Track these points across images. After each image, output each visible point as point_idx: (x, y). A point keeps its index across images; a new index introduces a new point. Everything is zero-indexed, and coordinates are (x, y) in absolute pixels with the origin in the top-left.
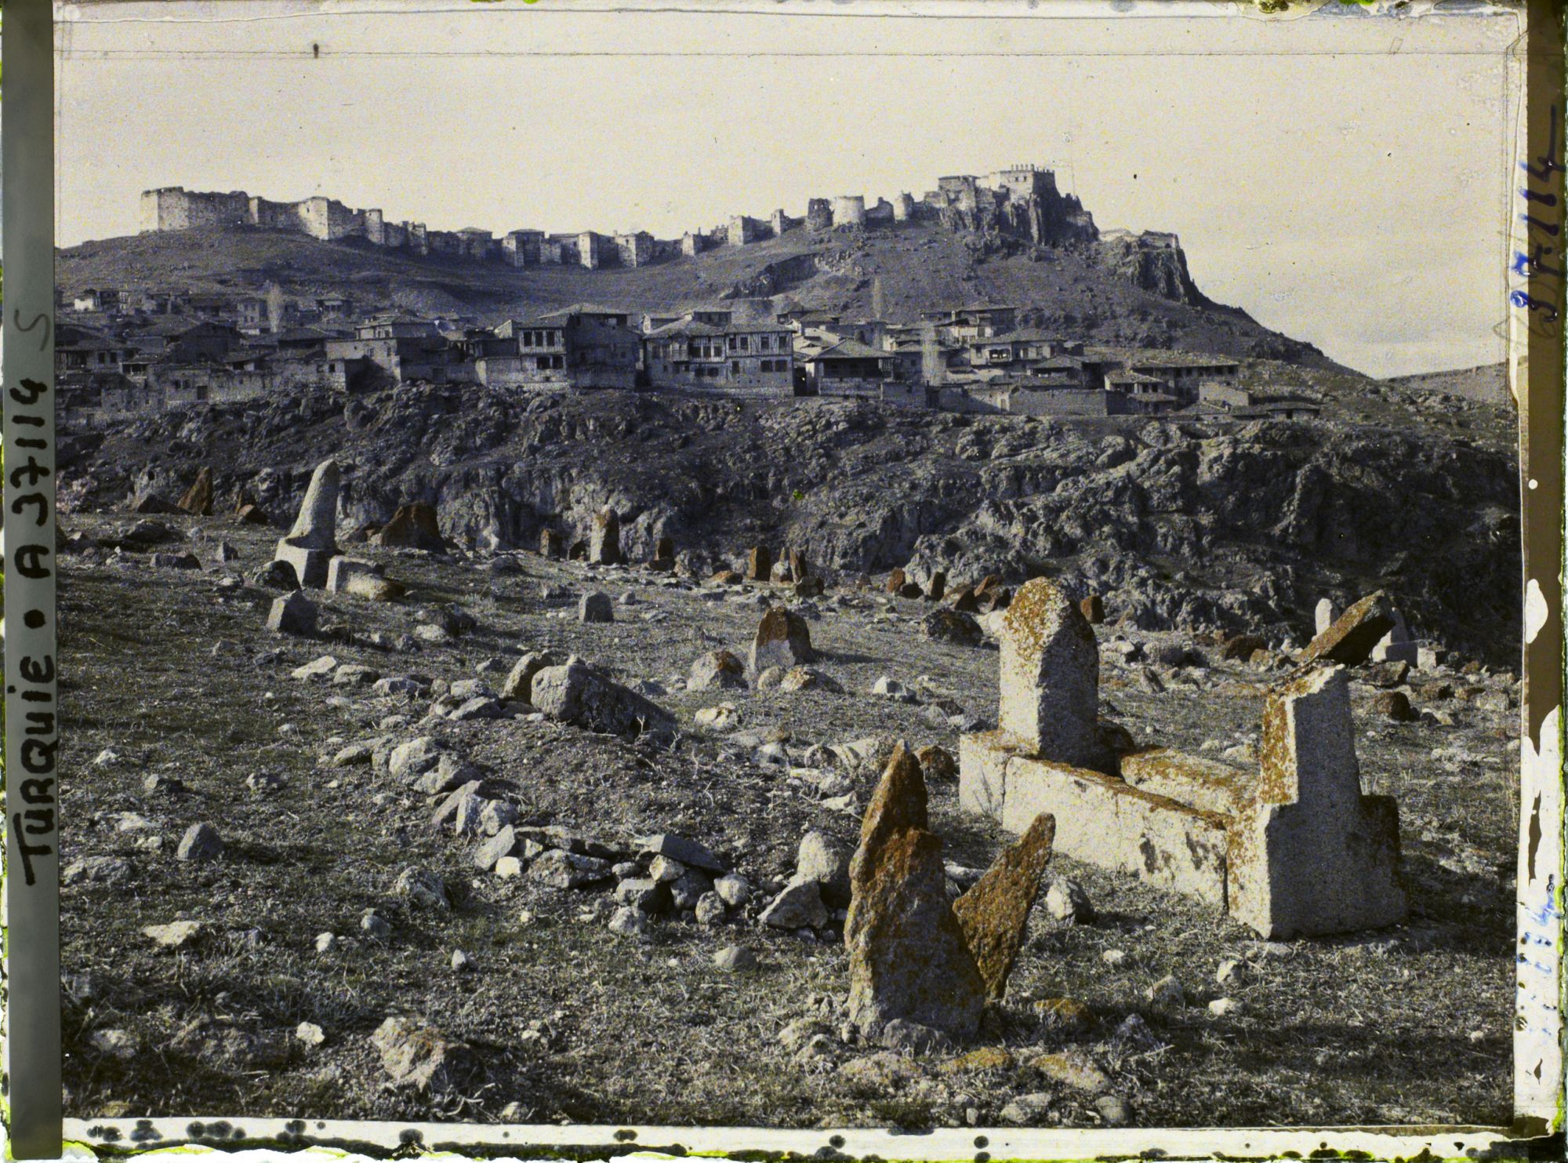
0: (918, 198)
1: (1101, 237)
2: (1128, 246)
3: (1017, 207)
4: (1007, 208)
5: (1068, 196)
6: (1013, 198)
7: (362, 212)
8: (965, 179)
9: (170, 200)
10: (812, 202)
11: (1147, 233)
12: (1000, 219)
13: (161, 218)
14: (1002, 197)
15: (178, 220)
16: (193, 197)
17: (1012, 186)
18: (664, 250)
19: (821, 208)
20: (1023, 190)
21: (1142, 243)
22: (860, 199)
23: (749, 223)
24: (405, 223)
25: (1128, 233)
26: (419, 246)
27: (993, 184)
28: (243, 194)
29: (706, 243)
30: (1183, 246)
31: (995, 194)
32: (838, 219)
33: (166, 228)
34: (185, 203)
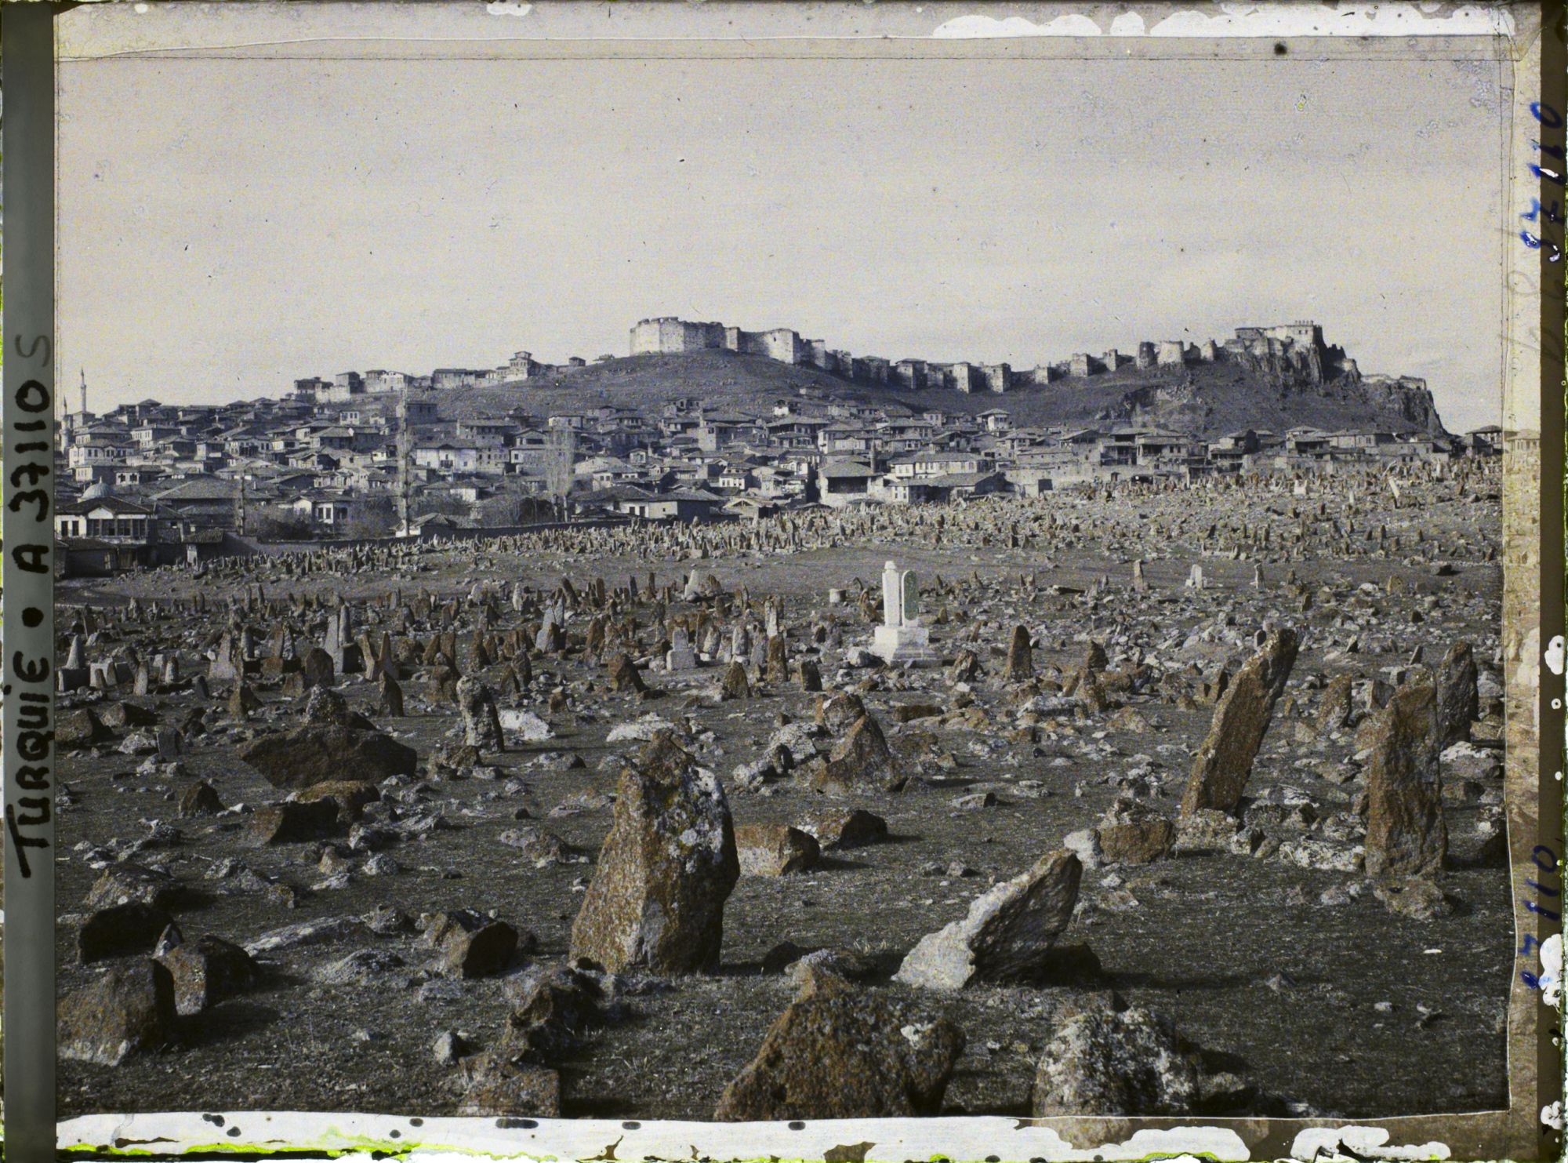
0: (1220, 344)
1: (1364, 380)
2: (1389, 387)
3: (1300, 354)
4: (1292, 353)
5: (1334, 346)
6: (1297, 347)
7: (809, 342)
8: (1257, 330)
9: (669, 328)
10: (1143, 345)
11: (1403, 377)
12: (1288, 364)
13: (661, 342)
14: (1287, 345)
15: (675, 343)
16: (687, 326)
17: (1296, 337)
18: (1019, 379)
19: (1149, 349)
20: (1305, 341)
21: (1400, 386)
22: (1181, 343)
23: (1090, 360)
24: (836, 352)
25: (1388, 377)
26: (847, 370)
27: (1281, 335)
28: (719, 324)
29: (1055, 374)
30: (1429, 388)
31: (1283, 344)
32: (1162, 359)
33: (665, 350)
34: (681, 331)
